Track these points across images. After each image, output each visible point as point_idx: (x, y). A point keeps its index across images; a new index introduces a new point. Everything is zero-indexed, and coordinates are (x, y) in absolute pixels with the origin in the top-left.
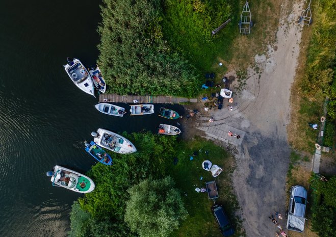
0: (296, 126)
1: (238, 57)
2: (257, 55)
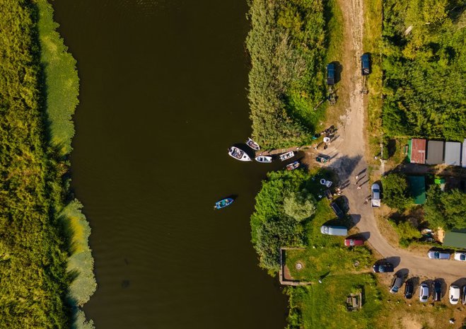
1: (330, 119)
2: (341, 116)
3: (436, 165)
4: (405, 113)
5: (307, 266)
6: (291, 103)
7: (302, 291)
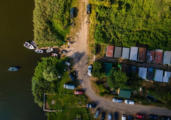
3: (119, 58)
4: (105, 33)
5: (57, 103)
6: (54, 25)
7: (54, 115)
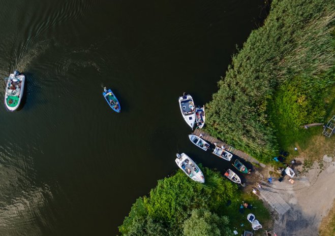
0: (330, 220)
2: (326, 155)
6: (278, 100)
